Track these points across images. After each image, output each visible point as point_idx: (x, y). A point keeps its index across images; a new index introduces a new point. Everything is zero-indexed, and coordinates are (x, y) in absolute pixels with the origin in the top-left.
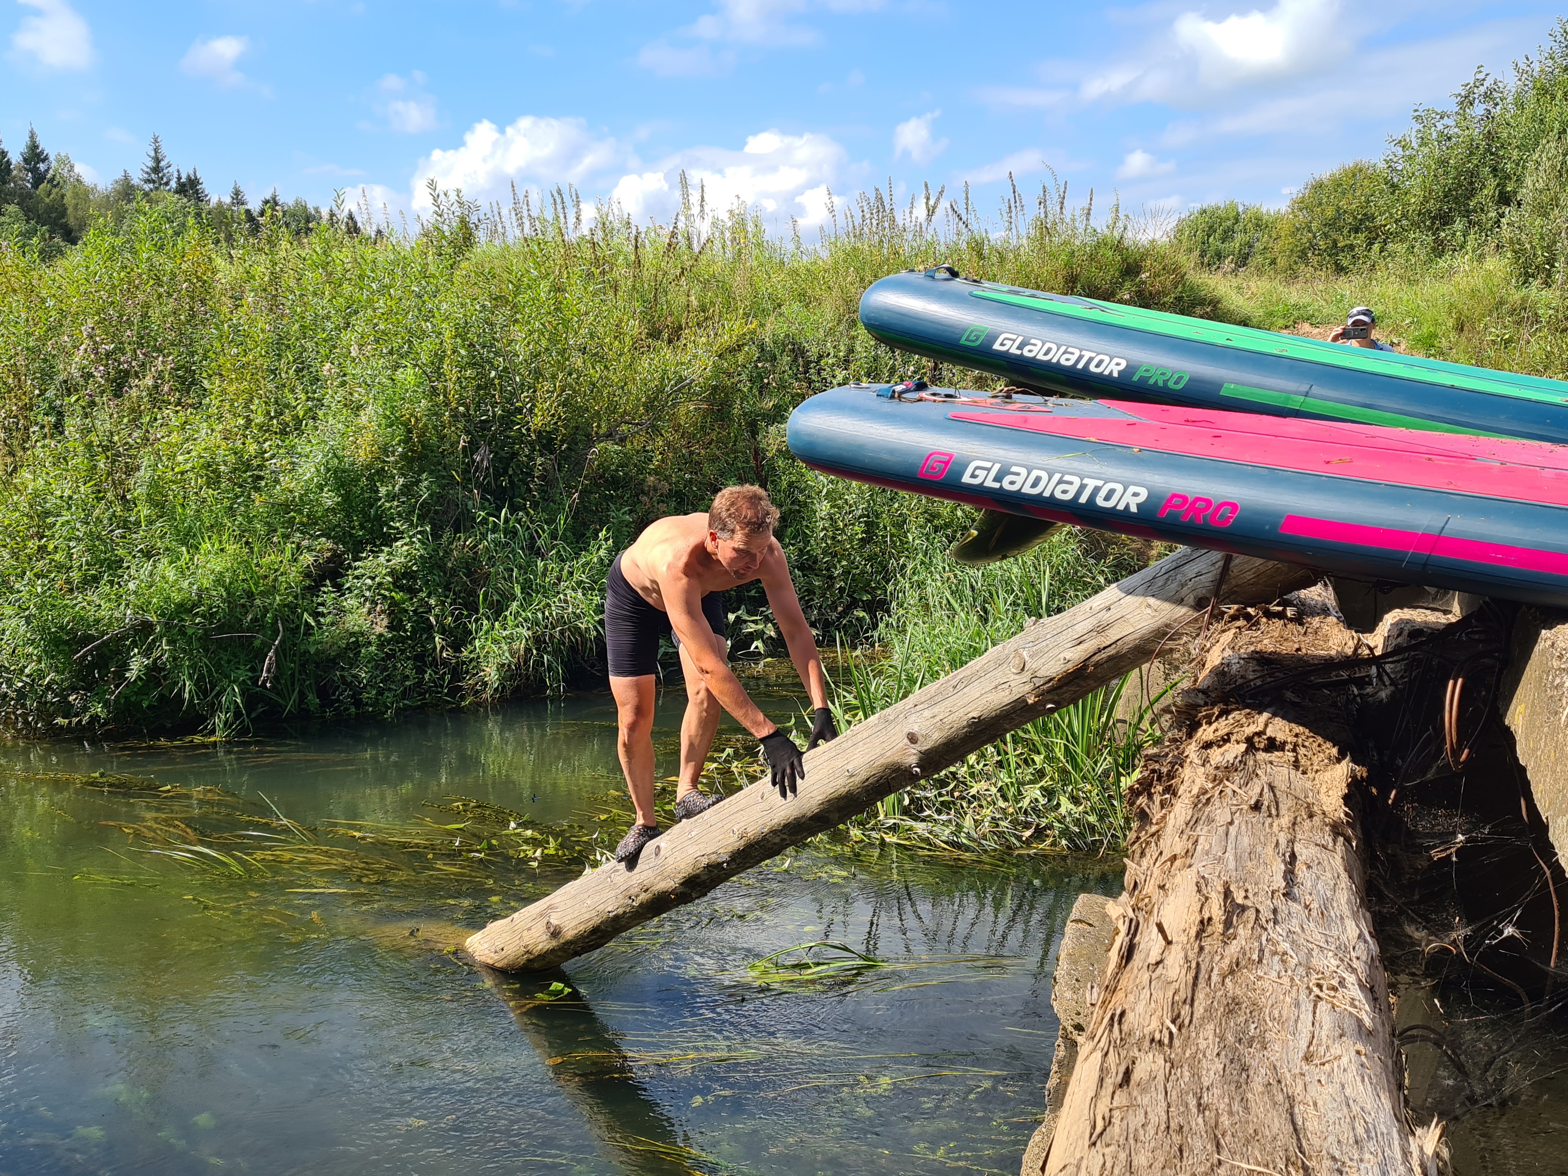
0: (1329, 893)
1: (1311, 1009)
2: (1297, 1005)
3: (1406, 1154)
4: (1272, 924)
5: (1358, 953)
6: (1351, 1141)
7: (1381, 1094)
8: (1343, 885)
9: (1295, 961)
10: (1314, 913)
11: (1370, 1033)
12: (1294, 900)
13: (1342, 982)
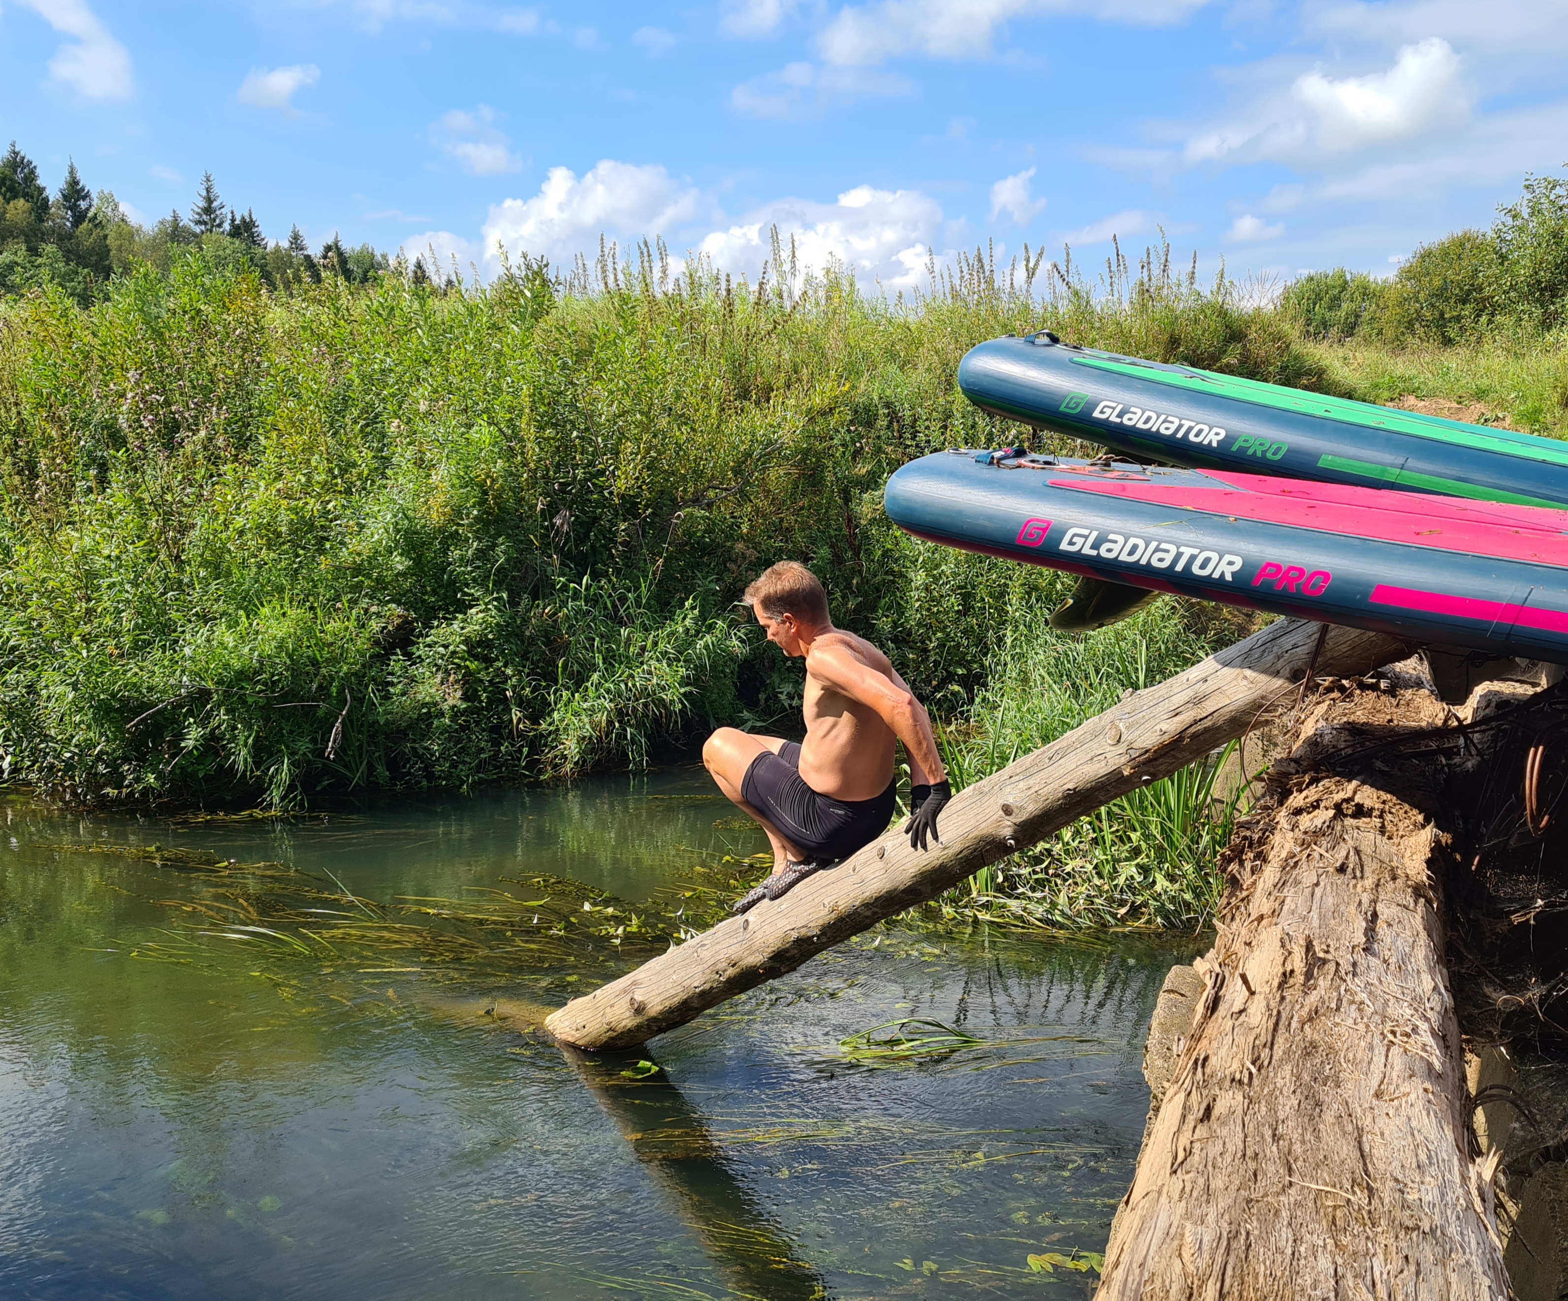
0: (1407, 949)
1: (1384, 1053)
2: (1371, 1048)
3: (1465, 1179)
4: (1351, 976)
5: (1433, 1004)
6: (1414, 1166)
7: (1445, 1127)
8: (1422, 943)
9: (1372, 1010)
10: (1392, 967)
11: (1440, 1076)
12: (1374, 954)
13: (1415, 1030)
